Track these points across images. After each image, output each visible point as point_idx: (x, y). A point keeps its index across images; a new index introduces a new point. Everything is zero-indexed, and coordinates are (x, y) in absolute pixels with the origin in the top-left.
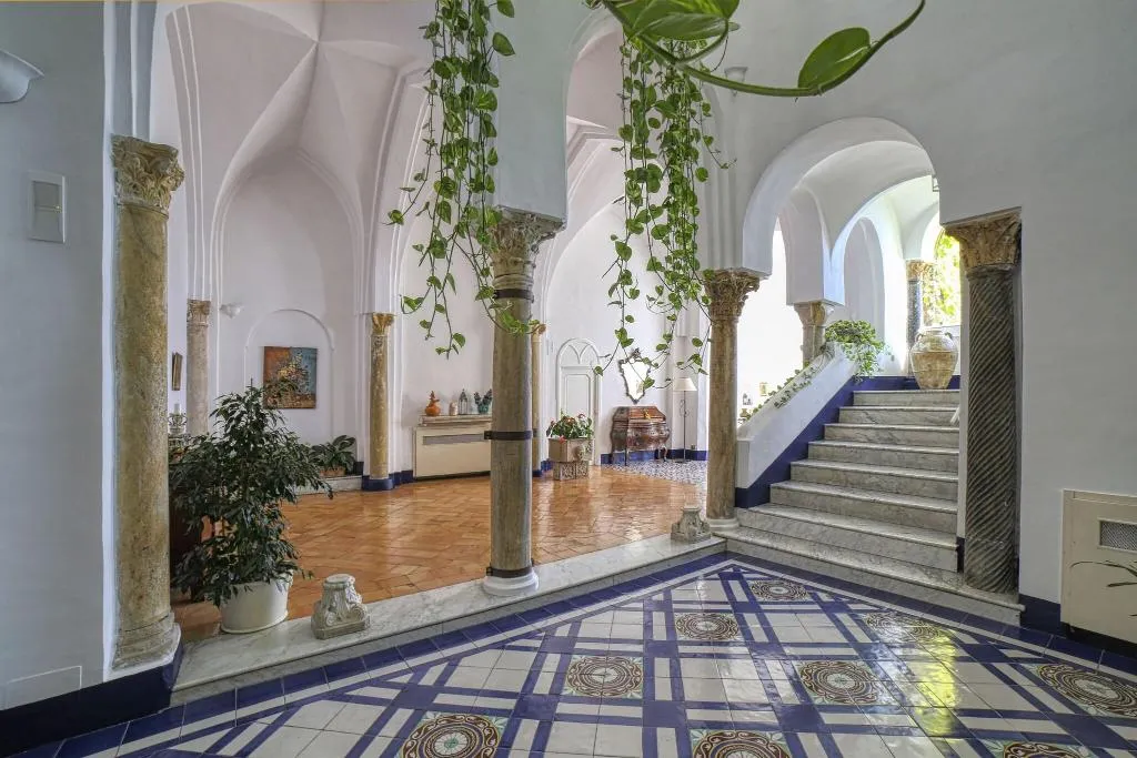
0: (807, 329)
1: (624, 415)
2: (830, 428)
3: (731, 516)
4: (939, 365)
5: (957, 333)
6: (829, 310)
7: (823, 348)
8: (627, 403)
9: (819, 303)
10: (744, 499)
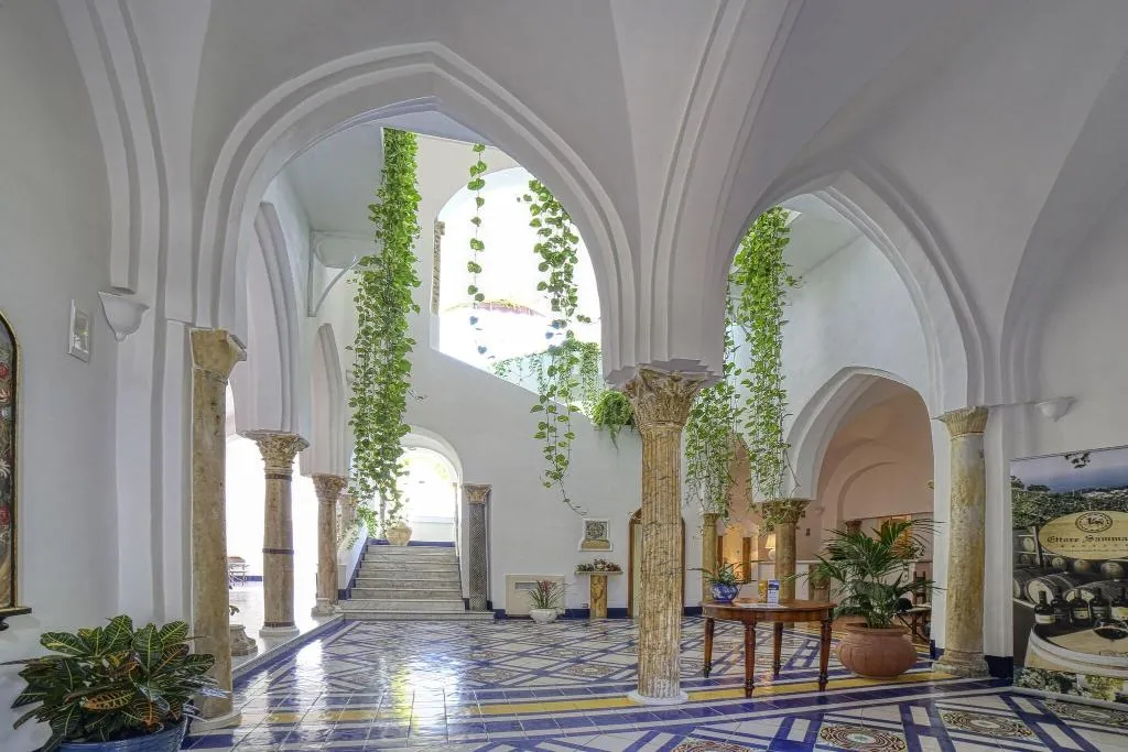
10: (342, 595)
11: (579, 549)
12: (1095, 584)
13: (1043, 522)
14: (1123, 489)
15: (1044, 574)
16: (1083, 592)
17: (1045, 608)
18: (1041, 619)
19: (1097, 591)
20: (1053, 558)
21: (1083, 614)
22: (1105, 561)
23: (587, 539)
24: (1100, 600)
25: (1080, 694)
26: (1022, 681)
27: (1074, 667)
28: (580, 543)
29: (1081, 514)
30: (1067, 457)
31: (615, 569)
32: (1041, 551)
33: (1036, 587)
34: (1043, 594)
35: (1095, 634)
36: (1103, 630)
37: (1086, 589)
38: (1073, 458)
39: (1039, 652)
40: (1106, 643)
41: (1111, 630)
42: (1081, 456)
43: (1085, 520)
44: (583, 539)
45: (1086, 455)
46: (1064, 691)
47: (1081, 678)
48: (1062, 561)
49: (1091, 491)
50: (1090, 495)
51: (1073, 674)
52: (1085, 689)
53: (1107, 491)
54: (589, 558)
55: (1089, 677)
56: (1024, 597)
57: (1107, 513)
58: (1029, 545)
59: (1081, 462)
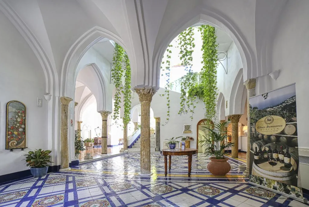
0: (135, 126)
1: (97, 139)
2: (135, 144)
3: (127, 149)
4: (153, 131)
5: (155, 127)
6: (138, 123)
7: (137, 128)
8: (96, 137)
9: (137, 123)
10: (128, 147)
11: (183, 133)
12: (269, 144)
13: (257, 121)
14: (276, 106)
15: (257, 140)
16: (266, 147)
17: (257, 154)
18: (256, 157)
19: (269, 147)
20: (259, 134)
21: (266, 156)
22: (272, 135)
23: (185, 130)
24: (270, 151)
25: (264, 185)
26: (251, 180)
27: (263, 176)
28: (183, 131)
29: (266, 117)
30: (262, 95)
31: (192, 139)
32: (256, 132)
33: (255, 145)
34: (256, 148)
35: (268, 163)
36: (271, 162)
37: (267, 146)
38: (264, 96)
39: (255, 170)
40: (270, 167)
41: (273, 162)
42: (266, 95)
43: (267, 120)
44: (184, 130)
45: (267, 94)
46: (261, 184)
47: (265, 179)
48: (261, 135)
49: (268, 108)
50: (268, 109)
51: (263, 178)
52: (266, 184)
53: (272, 108)
54: (185, 136)
55: (267, 179)
56: (252, 149)
57: (272, 116)
58: (253, 130)
59: (266, 97)
